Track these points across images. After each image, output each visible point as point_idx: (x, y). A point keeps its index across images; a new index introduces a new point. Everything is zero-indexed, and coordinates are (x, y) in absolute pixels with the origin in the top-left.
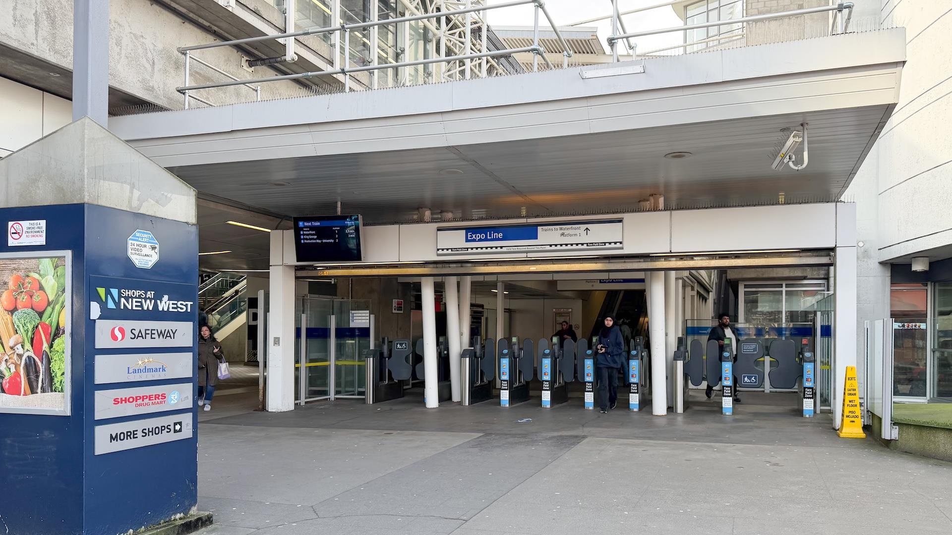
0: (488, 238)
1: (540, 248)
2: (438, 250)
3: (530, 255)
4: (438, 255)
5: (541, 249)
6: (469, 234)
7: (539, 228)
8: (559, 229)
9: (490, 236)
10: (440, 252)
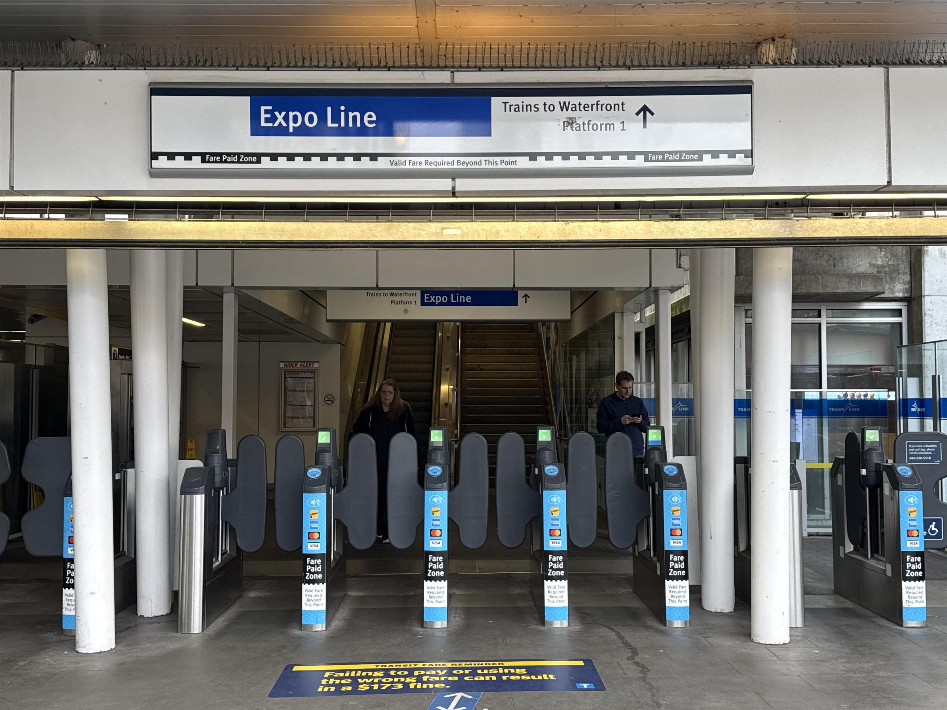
0: (330, 124)
1: (498, 164)
2: (155, 156)
3: (462, 184)
4: (155, 174)
5: (503, 166)
6: (263, 108)
7: (496, 102)
8: (558, 107)
9: (336, 119)
10: (162, 163)
